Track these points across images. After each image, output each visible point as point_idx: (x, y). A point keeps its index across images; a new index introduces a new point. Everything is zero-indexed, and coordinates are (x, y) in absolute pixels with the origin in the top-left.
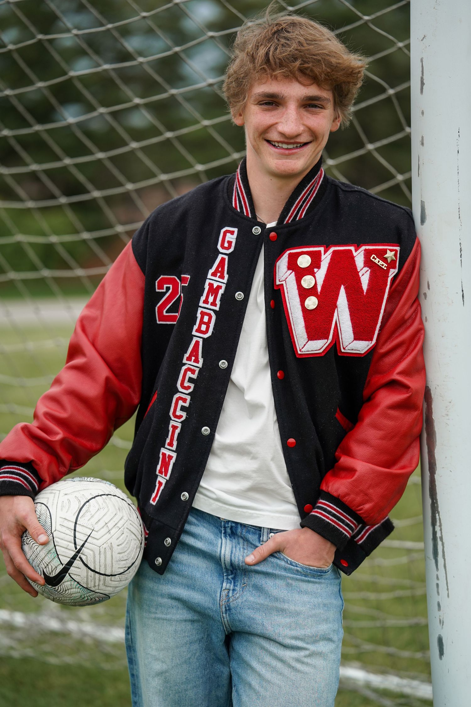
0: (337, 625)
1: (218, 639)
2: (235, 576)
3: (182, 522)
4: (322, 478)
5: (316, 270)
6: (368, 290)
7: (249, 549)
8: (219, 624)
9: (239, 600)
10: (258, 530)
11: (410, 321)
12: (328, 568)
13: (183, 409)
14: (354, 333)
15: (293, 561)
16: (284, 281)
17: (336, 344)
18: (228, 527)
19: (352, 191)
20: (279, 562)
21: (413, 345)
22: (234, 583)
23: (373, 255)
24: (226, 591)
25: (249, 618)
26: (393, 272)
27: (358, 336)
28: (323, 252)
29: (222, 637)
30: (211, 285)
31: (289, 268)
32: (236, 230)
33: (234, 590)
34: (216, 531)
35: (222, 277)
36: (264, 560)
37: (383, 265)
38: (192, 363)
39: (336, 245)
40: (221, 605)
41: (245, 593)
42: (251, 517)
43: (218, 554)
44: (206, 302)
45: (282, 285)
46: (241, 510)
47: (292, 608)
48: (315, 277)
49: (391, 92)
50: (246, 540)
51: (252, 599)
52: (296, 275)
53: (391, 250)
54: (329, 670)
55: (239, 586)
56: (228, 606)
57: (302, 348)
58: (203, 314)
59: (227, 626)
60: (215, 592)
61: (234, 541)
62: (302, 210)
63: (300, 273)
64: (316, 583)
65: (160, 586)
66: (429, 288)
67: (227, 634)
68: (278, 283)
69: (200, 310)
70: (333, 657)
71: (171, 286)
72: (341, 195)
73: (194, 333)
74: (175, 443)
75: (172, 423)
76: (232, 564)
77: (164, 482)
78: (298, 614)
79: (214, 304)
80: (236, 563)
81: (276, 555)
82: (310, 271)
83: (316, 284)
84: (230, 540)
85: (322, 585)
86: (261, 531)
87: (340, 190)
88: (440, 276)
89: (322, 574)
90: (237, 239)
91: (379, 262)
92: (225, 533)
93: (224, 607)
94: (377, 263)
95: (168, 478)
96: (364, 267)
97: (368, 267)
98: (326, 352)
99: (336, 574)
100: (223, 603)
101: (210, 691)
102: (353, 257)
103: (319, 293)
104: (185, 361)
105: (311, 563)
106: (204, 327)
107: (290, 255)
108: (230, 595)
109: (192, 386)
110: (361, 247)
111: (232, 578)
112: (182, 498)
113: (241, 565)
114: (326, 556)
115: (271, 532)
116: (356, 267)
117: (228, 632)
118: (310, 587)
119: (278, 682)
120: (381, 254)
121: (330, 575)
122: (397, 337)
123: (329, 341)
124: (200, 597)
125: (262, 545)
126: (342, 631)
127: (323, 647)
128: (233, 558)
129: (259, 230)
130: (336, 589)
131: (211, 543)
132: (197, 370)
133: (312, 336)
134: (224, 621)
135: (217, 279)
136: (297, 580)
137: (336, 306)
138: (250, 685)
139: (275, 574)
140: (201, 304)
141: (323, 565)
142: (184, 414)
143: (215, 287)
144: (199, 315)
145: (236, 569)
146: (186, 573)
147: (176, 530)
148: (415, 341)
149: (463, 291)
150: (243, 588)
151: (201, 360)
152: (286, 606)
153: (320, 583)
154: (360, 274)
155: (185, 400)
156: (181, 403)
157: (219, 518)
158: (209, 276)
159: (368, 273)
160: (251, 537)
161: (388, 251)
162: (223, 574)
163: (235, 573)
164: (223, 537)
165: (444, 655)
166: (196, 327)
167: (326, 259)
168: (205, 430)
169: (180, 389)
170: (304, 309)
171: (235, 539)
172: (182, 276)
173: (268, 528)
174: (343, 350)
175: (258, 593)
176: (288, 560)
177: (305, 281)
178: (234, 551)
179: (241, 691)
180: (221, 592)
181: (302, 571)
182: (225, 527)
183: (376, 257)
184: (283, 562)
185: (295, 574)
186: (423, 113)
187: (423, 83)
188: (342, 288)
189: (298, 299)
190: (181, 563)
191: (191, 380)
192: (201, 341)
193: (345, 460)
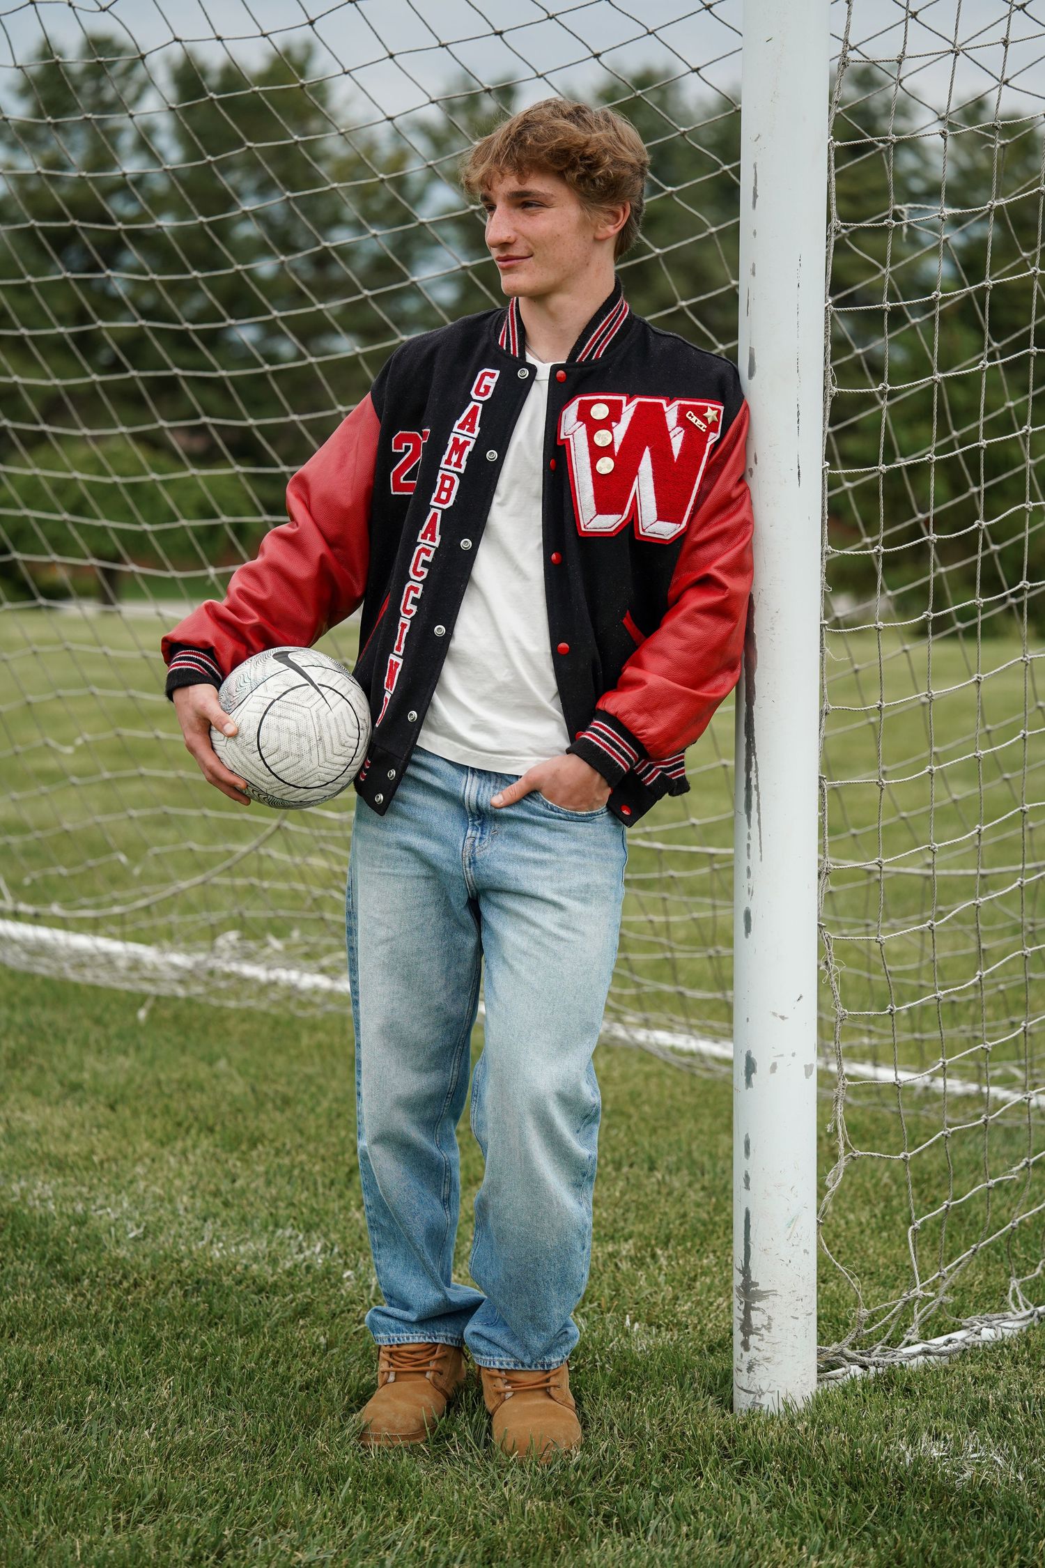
0: (616, 881)
1: (460, 901)
2: (482, 822)
3: (410, 749)
4: (598, 696)
5: (614, 424)
6: (680, 456)
8: (461, 882)
9: (488, 851)
11: (735, 506)
12: (602, 810)
13: (414, 601)
14: (658, 511)
15: (554, 805)
16: (571, 436)
17: (632, 523)
19: (665, 336)
20: (535, 805)
22: (482, 830)
23: (689, 413)
24: (471, 840)
25: (499, 871)
26: (713, 437)
27: (663, 516)
28: (624, 402)
29: (464, 898)
30: (456, 440)
31: (579, 419)
32: (497, 372)
33: (481, 839)
35: (472, 430)
36: (517, 802)
37: (701, 426)
38: (427, 541)
39: (641, 396)
40: (464, 857)
41: (496, 842)
43: (461, 795)
44: (448, 462)
45: (568, 440)
48: (612, 432)
50: (498, 776)
51: (504, 849)
52: (587, 428)
53: (713, 409)
55: (488, 834)
56: (473, 859)
57: (588, 524)
58: (444, 478)
59: (471, 884)
60: (457, 841)
61: (483, 777)
62: (599, 347)
63: (593, 426)
65: (387, 834)
66: (756, 463)
67: (471, 893)
68: (562, 437)
69: (441, 472)
70: (608, 921)
71: (411, 445)
72: (652, 337)
73: (432, 503)
74: (403, 646)
75: (402, 620)
76: (478, 807)
79: (458, 464)
80: (484, 806)
81: (533, 795)
82: (606, 424)
83: (613, 442)
84: (478, 777)
88: (770, 447)
90: (497, 383)
91: (697, 421)
93: (468, 860)
94: (694, 422)
95: (392, 691)
96: (677, 426)
97: (682, 427)
98: (620, 530)
100: (467, 855)
101: (449, 968)
102: (663, 413)
103: (616, 454)
104: (419, 540)
106: (444, 496)
107: (581, 403)
108: (477, 844)
109: (426, 571)
110: (673, 401)
111: (479, 825)
112: (410, 719)
113: (489, 808)
116: (667, 425)
117: (473, 891)
119: (536, 953)
120: (700, 412)
124: (437, 847)
126: (622, 889)
127: (593, 908)
128: (480, 800)
129: (527, 372)
130: (617, 838)
131: (451, 778)
132: (433, 550)
134: (467, 877)
135: (464, 432)
137: (636, 472)
139: (531, 820)
140: (443, 465)
142: (416, 609)
143: (461, 443)
144: (439, 480)
145: (484, 813)
147: (401, 759)
149: (799, 467)
150: (493, 837)
151: (438, 538)
154: (671, 435)
155: (416, 590)
156: (412, 594)
158: (455, 429)
159: (682, 434)
161: (709, 409)
162: (468, 819)
163: (483, 818)
164: (469, 774)
165: (752, 932)
166: (434, 495)
167: (628, 412)
168: (440, 630)
169: (413, 577)
170: (595, 474)
172: (423, 430)
174: (641, 533)
175: (511, 843)
176: (548, 804)
177: (599, 436)
178: (482, 791)
180: (464, 841)
183: (693, 415)
184: (541, 805)
186: (755, 233)
187: (755, 196)
188: (647, 451)
189: (587, 460)
190: (414, 804)
191: (425, 564)
192: (439, 512)
193: (631, 672)
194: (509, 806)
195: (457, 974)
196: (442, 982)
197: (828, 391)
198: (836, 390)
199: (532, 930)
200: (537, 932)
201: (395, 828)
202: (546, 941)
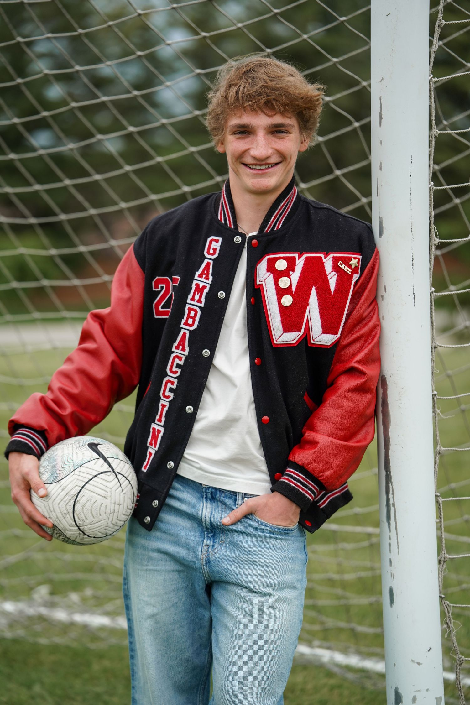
0: (301, 576)
1: (200, 587)
2: (214, 534)
3: (168, 487)
4: (290, 450)
5: (291, 273)
6: (335, 291)
7: (227, 511)
8: (200, 575)
9: (218, 555)
10: (234, 494)
11: (368, 318)
12: (293, 527)
13: (171, 390)
14: (323, 327)
15: (263, 521)
16: (264, 282)
17: (307, 337)
18: (209, 492)
19: (321, 208)
20: (251, 522)
21: (371, 339)
22: (214, 540)
23: (340, 262)
24: (207, 547)
25: (226, 569)
26: (356, 277)
27: (326, 330)
28: (297, 258)
29: (202, 585)
30: (197, 285)
31: (268, 271)
32: (220, 239)
33: (213, 546)
34: (199, 496)
35: (207, 278)
36: (239, 521)
37: (348, 270)
38: (179, 351)
39: (308, 253)
40: (202, 558)
41: (222, 548)
42: (228, 483)
43: (200, 516)
44: (193, 299)
45: (262, 284)
46: (219, 477)
47: (262, 560)
48: (290, 278)
49: (357, 124)
50: (224, 503)
51: (228, 553)
52: (274, 277)
53: (355, 258)
54: (292, 613)
55: (217, 543)
56: (208, 559)
57: (278, 339)
58: (190, 310)
59: (207, 576)
60: (197, 548)
61: (214, 504)
62: (279, 222)
63: (278, 275)
64: (283, 539)
66: (386, 291)
67: (207, 583)
68: (258, 283)
69: (187, 306)
70: (296, 602)
71: (164, 285)
72: (312, 211)
73: (182, 326)
74: (163, 419)
75: (162, 402)
76: (211, 524)
77: (153, 452)
78: (267, 565)
79: (199, 301)
80: (215, 523)
81: (249, 516)
82: (286, 273)
83: (291, 285)
84: (211, 504)
85: (289, 542)
86: (236, 496)
87: (311, 207)
88: (395, 281)
89: (289, 532)
90: (221, 246)
91: (345, 267)
92: (206, 498)
93: (204, 560)
94: (343, 268)
95: (157, 449)
96: (332, 271)
97: (335, 272)
98: (298, 342)
99: (302, 532)
100: (204, 557)
102: (323, 263)
103: (294, 293)
104: (173, 349)
105: (279, 523)
106: (190, 321)
107: (269, 259)
108: (210, 550)
109: (179, 371)
110: (329, 255)
111: (212, 536)
112: (169, 467)
113: (219, 525)
114: (292, 517)
115: (245, 497)
116: (325, 271)
117: (208, 581)
118: (278, 543)
119: (249, 623)
120: (347, 261)
121: (296, 533)
122: (357, 331)
123: (302, 333)
124: (184, 552)
125: (237, 508)
126: (305, 581)
127: (287, 594)
128: (212, 519)
129: (240, 239)
130: (301, 545)
131: (194, 506)
132: (184, 357)
133: (287, 328)
134: (204, 572)
135: (203, 280)
136: (266, 537)
137: (307, 304)
138: (226, 626)
139: (248, 532)
140: (189, 301)
141: (289, 524)
142: (172, 395)
143: (201, 287)
144: (186, 311)
145: (215, 529)
146: (173, 531)
147: (162, 493)
148: (372, 336)
149: (414, 294)
150: (221, 544)
151: (187, 349)
152: (256, 559)
153: (287, 540)
154: (329, 277)
155: (172, 383)
156: (169, 385)
157: (201, 484)
158: (196, 277)
159: (336, 276)
160: (228, 501)
161: (353, 258)
162: (204, 533)
163: (214, 532)
164: (204, 501)
165: (394, 603)
166: (183, 321)
167: (300, 264)
168: (189, 409)
169: (169, 373)
170: (281, 306)
171: (214, 502)
172: (173, 277)
173: (243, 493)
174: (312, 342)
175: (233, 549)
176: (259, 520)
177: (282, 281)
178: (213, 513)
179: (219, 631)
180: (202, 547)
181: (271, 530)
182: (206, 493)
183: (342, 263)
184: (255, 522)
185: (265, 532)
186: (381, 143)
187: (381, 118)
188: (314, 288)
189: (275, 297)
190: (169, 523)
191: (178, 366)
192: (188, 332)
193: (309, 435)
194: (233, 524)
195: (200, 636)
196: (189, 642)
197: (433, 242)
198: (438, 240)
199: (247, 607)
200: (250, 608)
201: (158, 539)
202: (256, 614)
